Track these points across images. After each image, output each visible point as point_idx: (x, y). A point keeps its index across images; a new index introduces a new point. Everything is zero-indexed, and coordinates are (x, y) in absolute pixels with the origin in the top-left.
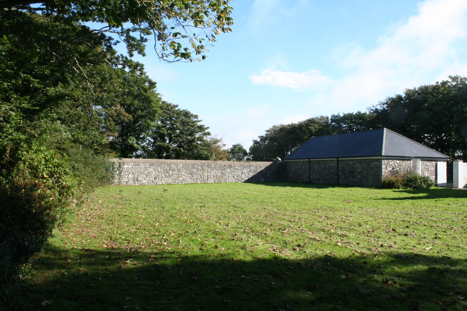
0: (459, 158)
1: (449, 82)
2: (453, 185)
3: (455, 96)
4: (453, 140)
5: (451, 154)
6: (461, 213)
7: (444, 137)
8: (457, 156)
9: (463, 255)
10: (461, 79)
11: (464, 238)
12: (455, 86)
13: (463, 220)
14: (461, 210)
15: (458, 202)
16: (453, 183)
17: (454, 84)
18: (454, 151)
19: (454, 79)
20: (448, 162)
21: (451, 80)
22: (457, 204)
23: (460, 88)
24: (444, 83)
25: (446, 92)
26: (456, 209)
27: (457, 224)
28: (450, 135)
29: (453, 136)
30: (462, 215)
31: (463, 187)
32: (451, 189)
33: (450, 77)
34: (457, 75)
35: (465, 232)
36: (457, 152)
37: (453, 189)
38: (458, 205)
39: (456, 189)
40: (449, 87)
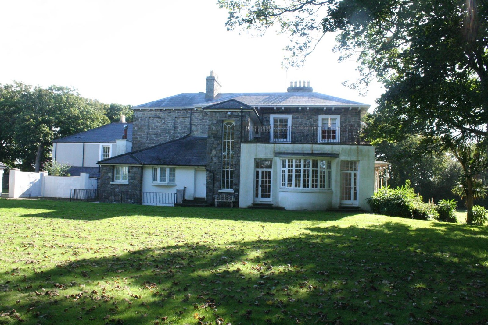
0: (18, 166)
1: (13, 86)
2: (8, 195)
3: (18, 102)
4: (13, 147)
5: (10, 163)
6: (11, 223)
7: (4, 143)
8: (16, 165)
9: (4, 268)
10: (26, 86)
11: (9, 250)
12: (19, 92)
13: (11, 231)
14: (11, 221)
15: (10, 213)
16: (8, 193)
17: (18, 89)
18: (14, 159)
19: (20, 85)
20: (5, 170)
21: (16, 85)
22: (8, 215)
23: (24, 96)
24: (7, 87)
25: (9, 96)
26: (6, 220)
27: (4, 236)
28: (10, 142)
29: (13, 143)
30: (11, 226)
31: (19, 197)
32: (6, 199)
33: (14, 81)
34: (21, 82)
35: (11, 244)
36: (16, 160)
37: (8, 199)
38: (10, 215)
39: (11, 199)
40: (13, 92)
